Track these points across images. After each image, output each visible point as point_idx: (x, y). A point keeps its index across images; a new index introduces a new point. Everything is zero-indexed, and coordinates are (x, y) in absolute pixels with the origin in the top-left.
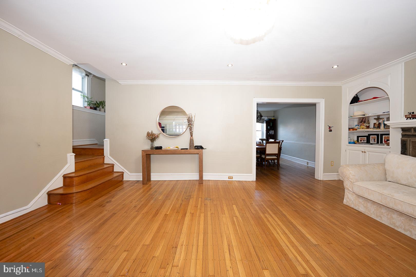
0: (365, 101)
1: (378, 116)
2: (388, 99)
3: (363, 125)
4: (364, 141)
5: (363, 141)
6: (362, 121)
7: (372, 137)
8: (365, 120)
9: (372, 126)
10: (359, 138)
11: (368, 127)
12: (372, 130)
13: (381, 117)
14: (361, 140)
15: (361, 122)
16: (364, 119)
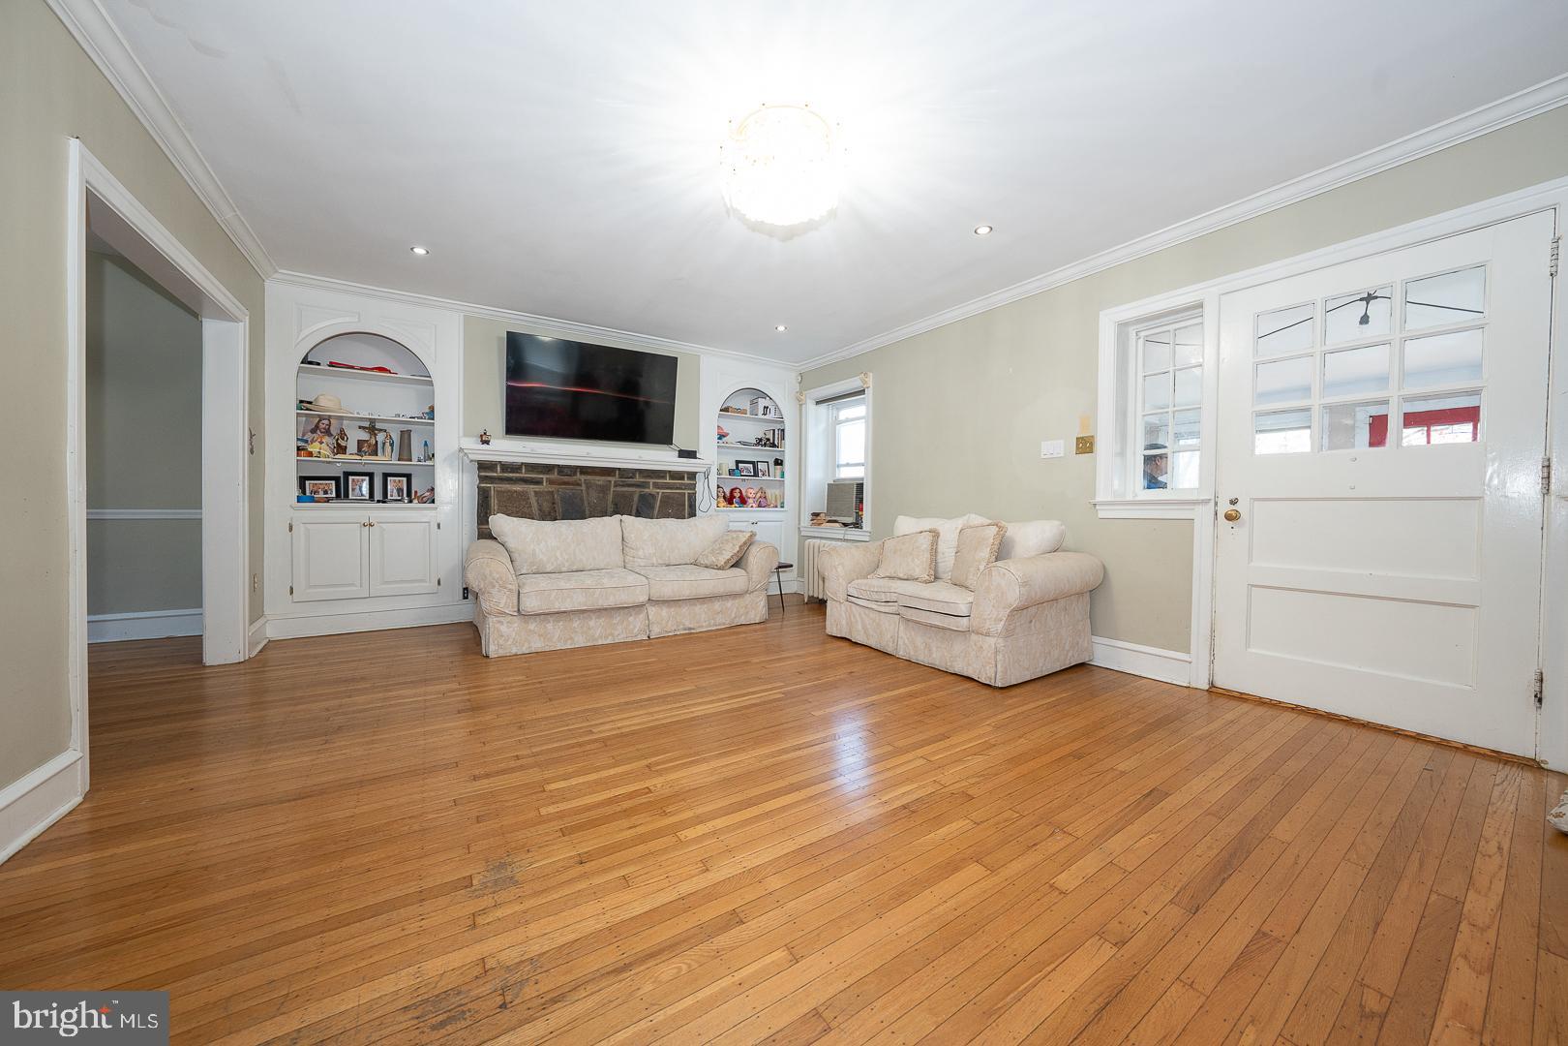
0: (362, 369)
1: (372, 421)
2: (431, 383)
3: (321, 443)
4: (326, 492)
5: (321, 492)
6: (317, 427)
7: (353, 480)
8: (329, 425)
9: (352, 447)
10: (307, 482)
11: (341, 449)
12: (351, 459)
13: (378, 426)
14: (315, 489)
15: (313, 431)
16: (326, 422)
